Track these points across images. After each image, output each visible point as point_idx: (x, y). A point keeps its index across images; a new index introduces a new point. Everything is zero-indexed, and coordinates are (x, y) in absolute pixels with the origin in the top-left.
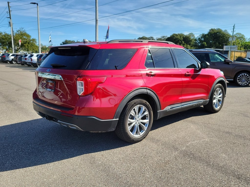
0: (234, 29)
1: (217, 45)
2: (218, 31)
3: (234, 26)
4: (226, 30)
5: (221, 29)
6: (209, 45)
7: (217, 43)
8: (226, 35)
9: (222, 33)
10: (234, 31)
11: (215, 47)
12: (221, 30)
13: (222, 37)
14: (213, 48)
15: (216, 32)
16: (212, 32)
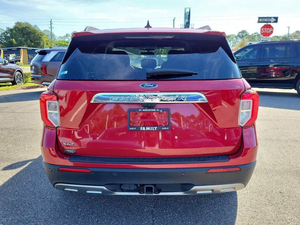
0: (51, 25)
1: (28, 44)
2: (26, 26)
3: (51, 21)
4: (36, 26)
5: (30, 23)
6: (19, 43)
7: (29, 41)
8: (38, 31)
9: (32, 28)
10: (52, 27)
11: (27, 46)
12: (31, 25)
13: (32, 34)
14: (25, 46)
15: (24, 27)
16: (19, 26)
